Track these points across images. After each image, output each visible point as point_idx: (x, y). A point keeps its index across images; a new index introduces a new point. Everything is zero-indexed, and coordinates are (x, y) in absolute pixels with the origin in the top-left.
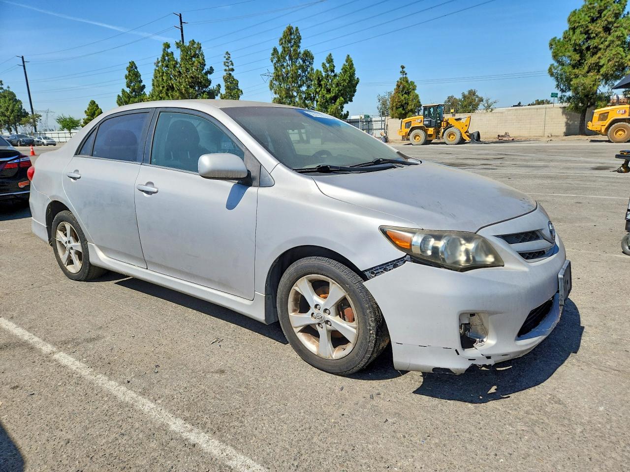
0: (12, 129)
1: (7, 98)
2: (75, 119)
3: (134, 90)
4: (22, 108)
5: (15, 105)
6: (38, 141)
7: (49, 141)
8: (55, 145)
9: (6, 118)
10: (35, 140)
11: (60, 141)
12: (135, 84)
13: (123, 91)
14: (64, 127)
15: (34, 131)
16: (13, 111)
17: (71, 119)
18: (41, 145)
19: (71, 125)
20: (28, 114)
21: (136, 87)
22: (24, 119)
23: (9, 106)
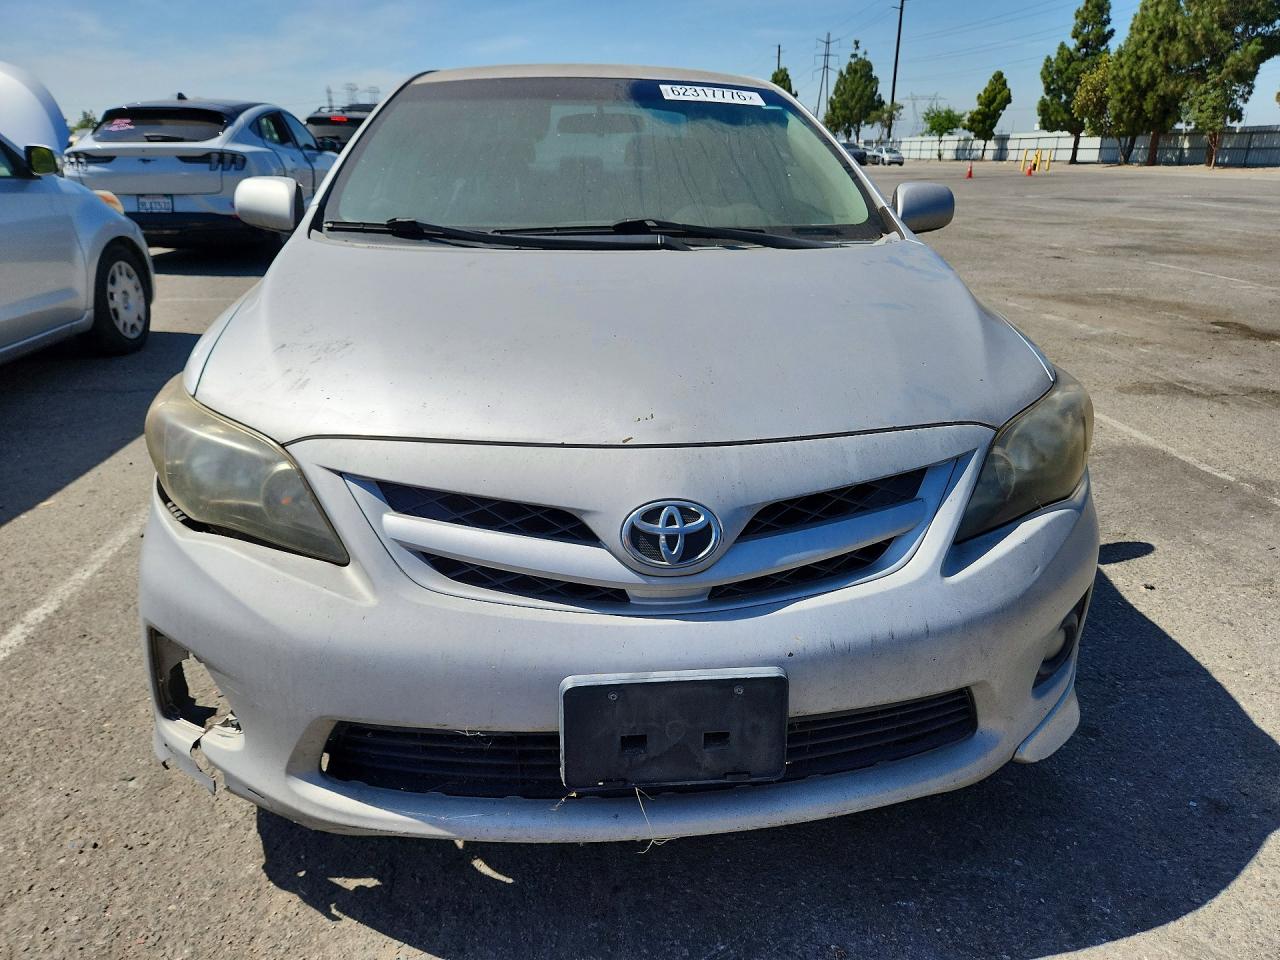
0: (853, 133)
1: (859, 74)
2: (957, 113)
3: (1085, 44)
4: (876, 91)
5: (866, 87)
6: (875, 157)
7: (894, 155)
8: (901, 164)
9: (848, 112)
10: (869, 153)
11: (922, 157)
12: (1093, 28)
13: (1062, 46)
14: (932, 129)
15: (884, 137)
16: (861, 98)
17: (949, 112)
18: (877, 164)
19: (945, 124)
20: (883, 103)
21: (1091, 37)
22: (874, 114)
23: (857, 89)
